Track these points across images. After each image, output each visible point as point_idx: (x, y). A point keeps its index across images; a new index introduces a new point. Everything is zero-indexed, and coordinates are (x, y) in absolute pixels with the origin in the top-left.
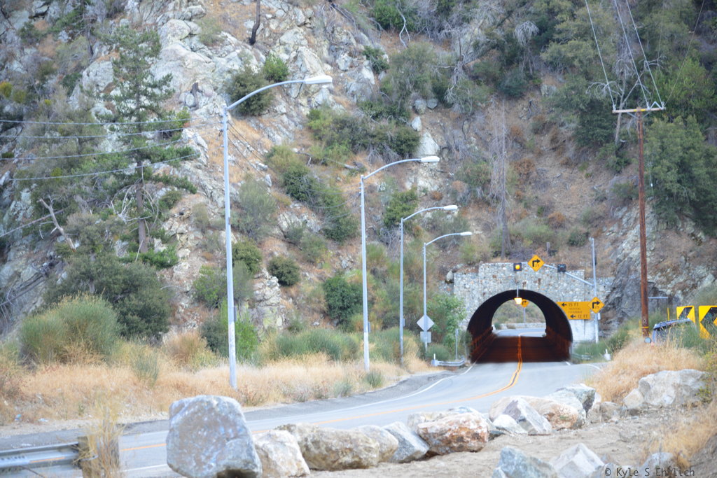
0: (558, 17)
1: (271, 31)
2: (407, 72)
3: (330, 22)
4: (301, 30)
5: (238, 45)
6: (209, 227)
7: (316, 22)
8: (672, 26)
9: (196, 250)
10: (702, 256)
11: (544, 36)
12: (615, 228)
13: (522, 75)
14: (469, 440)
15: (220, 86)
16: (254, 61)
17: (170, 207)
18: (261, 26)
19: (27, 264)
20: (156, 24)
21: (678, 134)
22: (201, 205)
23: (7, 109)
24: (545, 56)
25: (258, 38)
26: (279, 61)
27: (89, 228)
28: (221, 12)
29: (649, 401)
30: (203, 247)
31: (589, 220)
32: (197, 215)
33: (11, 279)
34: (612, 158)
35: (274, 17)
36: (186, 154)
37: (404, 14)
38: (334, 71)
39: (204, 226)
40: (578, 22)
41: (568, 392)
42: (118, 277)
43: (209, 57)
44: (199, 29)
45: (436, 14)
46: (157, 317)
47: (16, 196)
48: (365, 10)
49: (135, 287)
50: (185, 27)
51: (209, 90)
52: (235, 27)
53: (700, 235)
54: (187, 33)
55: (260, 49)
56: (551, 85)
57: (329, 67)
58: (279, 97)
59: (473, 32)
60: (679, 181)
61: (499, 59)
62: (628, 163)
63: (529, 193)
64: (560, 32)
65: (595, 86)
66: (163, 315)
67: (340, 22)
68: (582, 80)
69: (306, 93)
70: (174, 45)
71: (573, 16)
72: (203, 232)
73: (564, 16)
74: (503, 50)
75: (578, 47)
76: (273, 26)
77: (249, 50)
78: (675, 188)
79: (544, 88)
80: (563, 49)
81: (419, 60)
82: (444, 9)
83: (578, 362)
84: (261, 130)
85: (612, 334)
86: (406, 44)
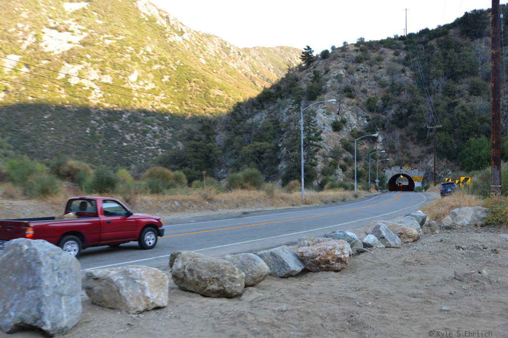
0: (413, 108)
2: (375, 121)
3: (357, 110)
4: (350, 111)
5: (335, 115)
6: (326, 157)
7: (354, 110)
8: (442, 110)
10: (449, 167)
11: (410, 112)
12: (426, 159)
13: (404, 122)
14: (334, 262)
15: (330, 124)
16: (338, 118)
17: (317, 152)
18: (341, 110)
20: (316, 110)
21: (443, 136)
22: (324, 152)
23: (282, 130)
24: (409, 117)
25: (340, 113)
26: (345, 118)
29: (455, 222)
30: (324, 161)
31: (420, 157)
34: (426, 142)
35: (344, 108)
36: (320, 139)
37: (375, 108)
38: (358, 121)
39: (324, 156)
41: (412, 217)
43: (328, 117)
44: (326, 111)
45: (383, 108)
47: (283, 149)
48: (365, 107)
50: (323, 110)
51: (327, 125)
52: (334, 111)
53: (448, 161)
54: (323, 112)
55: (340, 116)
56: (411, 125)
57: (356, 120)
58: (344, 127)
59: (392, 111)
60: (443, 148)
61: (398, 118)
62: (430, 144)
63: (405, 150)
64: (414, 112)
65: (422, 125)
66: (313, 177)
67: (360, 110)
68: (419, 123)
69: (351, 126)
70: (320, 115)
71: (417, 108)
72: (324, 158)
73: (415, 108)
74: (399, 116)
75: (418, 115)
76: (343, 110)
77: (337, 116)
78: (442, 150)
79: (409, 125)
80: (414, 115)
81: (378, 118)
82: (385, 106)
83: (416, 192)
84: (339, 134)
85: (425, 185)
86: (375, 115)
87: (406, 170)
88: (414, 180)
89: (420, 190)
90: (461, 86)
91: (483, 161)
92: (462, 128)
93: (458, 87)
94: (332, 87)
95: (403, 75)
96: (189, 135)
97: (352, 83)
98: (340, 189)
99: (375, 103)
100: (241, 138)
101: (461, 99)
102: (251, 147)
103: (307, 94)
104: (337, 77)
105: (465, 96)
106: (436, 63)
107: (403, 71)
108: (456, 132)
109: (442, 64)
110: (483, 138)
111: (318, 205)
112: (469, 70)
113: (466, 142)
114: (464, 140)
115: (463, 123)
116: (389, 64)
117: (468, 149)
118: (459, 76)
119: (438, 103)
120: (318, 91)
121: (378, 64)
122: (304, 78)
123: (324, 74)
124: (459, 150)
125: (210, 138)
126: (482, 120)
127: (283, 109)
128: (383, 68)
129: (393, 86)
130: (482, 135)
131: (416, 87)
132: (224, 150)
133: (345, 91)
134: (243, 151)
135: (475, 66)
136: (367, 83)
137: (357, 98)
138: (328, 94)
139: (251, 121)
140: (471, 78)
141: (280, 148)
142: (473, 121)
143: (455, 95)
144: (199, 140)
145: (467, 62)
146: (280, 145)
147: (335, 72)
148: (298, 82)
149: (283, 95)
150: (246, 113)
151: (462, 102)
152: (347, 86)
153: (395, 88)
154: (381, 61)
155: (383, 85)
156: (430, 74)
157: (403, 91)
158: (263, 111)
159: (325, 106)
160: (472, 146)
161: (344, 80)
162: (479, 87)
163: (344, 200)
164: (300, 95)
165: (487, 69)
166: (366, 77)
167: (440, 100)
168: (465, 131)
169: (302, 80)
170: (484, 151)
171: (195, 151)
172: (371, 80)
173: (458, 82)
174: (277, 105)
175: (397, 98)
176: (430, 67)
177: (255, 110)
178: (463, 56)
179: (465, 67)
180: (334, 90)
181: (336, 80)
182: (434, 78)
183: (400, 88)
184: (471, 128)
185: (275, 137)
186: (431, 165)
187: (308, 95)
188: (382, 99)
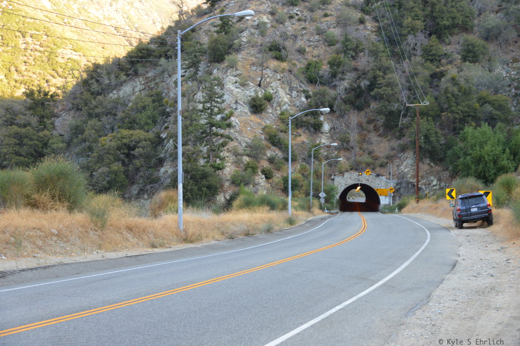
0: (378, 79)
1: (267, 82)
2: (319, 98)
3: (290, 79)
4: (279, 82)
5: (254, 87)
6: (239, 155)
7: (284, 79)
8: (422, 83)
9: (233, 163)
10: (433, 172)
11: (371, 87)
12: (398, 160)
13: (363, 101)
15: (246, 102)
16: (260, 93)
17: (223, 147)
18: (263, 80)
19: (170, 168)
20: (223, 78)
21: (424, 124)
22: (235, 146)
23: (168, 110)
24: (372, 93)
25: (262, 84)
26: (270, 93)
27: (188, 152)
28: (248, 74)
30: (236, 162)
31: (387, 158)
32: (234, 150)
33: (164, 173)
34: (398, 133)
35: (268, 77)
36: (229, 126)
37: (319, 77)
38: (291, 98)
39: (236, 154)
40: (386, 80)
42: (199, 172)
43: (243, 90)
44: (239, 80)
45: (331, 78)
46: (214, 189)
47: (168, 141)
48: (303, 76)
49: (206, 176)
50: (234, 79)
51: (242, 103)
52: (253, 80)
53: (432, 164)
54: (234, 81)
55: (263, 88)
56: (374, 105)
57: (289, 96)
58: (269, 107)
59: (345, 84)
60: (425, 143)
61: (354, 95)
62: (404, 136)
63: (365, 146)
64: (379, 84)
65: (391, 105)
66: (216, 188)
67: (293, 79)
68: (387, 103)
69: (279, 106)
70: (229, 86)
71: (384, 78)
72: (236, 156)
73: (380, 79)
74: (356, 91)
75: (385, 90)
76: (268, 80)
77: (258, 88)
78: (423, 145)
79: (372, 106)
80: (380, 90)
81: (323, 94)
82: (334, 75)
83: (384, 213)
84: (261, 118)
85: (398, 202)
86: (319, 88)
87: (367, 178)
88: (379, 194)
89: (390, 210)
90: (448, 47)
91: (486, 163)
92: (452, 112)
93: (445, 49)
94: (249, 42)
95: (361, 27)
96: (9, 116)
97: (281, 36)
98: (261, 208)
99: (319, 70)
100: (100, 123)
101: (449, 66)
102: (114, 137)
103: (209, 52)
104: (258, 27)
105: (455, 63)
106: (411, 10)
107: (362, 22)
108: (443, 118)
109: (421, 12)
110: (485, 127)
111: (213, 242)
112: (460, 22)
113: (459, 133)
114: (456, 131)
115: (453, 104)
116: (339, 9)
117: (461, 145)
118: (446, 31)
119: (416, 71)
120: (227, 48)
121: (323, 9)
122: (206, 28)
123: (238, 21)
124: (449, 146)
125: (44, 122)
126: (483, 101)
127: (170, 76)
128: (331, 15)
129: (347, 43)
130: (483, 123)
131: (381, 47)
132: (69, 144)
133: (270, 50)
134: (99, 144)
135: (469, 17)
136: (306, 37)
137: (290, 61)
138: (243, 52)
139: (116, 96)
140: (463, 36)
141: (163, 140)
142: (468, 100)
143: (440, 60)
144: (25, 126)
145: (458, 11)
146: (163, 136)
147: (256, 19)
148: (194, 33)
149: (169, 53)
150: (107, 82)
151: (452, 71)
152: (274, 41)
153: (349, 47)
154: (328, 4)
155: (330, 43)
156: (402, 27)
157: (361, 51)
158: (137, 80)
159: (238, 72)
160: (469, 141)
161: (269, 32)
162: (476, 48)
163: (269, 231)
164: (198, 54)
165: (487, 23)
166: (304, 28)
167: (419, 67)
168: (457, 116)
169: (202, 30)
170: (487, 148)
171: (19, 144)
172: (312, 34)
173: (444, 41)
174: (159, 69)
175: (353, 63)
176: (403, 16)
177: (124, 78)
179: (455, 18)
180: (253, 46)
181: (257, 32)
182: (409, 33)
183: (357, 47)
184: (467, 112)
185: (155, 122)
186: (406, 170)
187: (210, 54)
188: (329, 63)
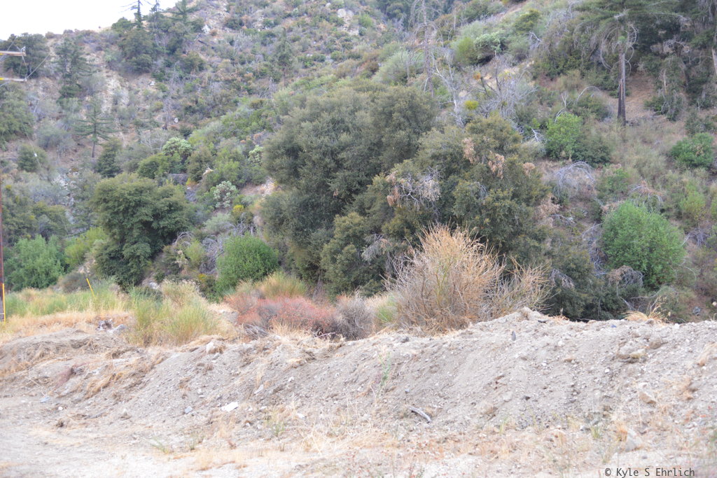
178: (9, 106)
